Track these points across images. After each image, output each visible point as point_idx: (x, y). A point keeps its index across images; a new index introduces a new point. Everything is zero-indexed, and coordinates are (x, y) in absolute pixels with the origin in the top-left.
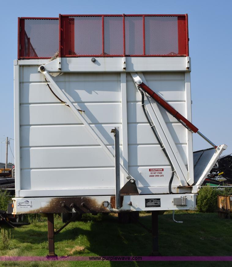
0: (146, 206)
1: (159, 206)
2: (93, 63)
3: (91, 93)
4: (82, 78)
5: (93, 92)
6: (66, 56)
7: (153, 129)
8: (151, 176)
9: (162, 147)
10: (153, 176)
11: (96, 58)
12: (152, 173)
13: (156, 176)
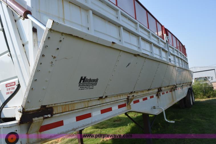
8: (7, 93)
10: (9, 93)
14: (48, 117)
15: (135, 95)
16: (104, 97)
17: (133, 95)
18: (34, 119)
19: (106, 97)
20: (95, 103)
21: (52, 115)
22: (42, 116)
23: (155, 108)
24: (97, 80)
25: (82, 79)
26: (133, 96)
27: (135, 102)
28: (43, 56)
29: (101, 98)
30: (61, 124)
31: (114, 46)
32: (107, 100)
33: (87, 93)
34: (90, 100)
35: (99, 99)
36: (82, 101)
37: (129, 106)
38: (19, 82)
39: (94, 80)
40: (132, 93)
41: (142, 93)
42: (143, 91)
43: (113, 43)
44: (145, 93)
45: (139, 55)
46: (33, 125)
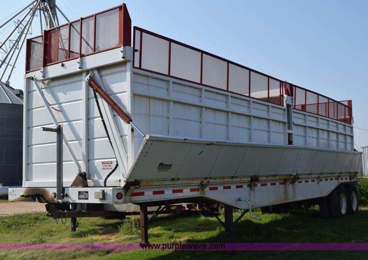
0: (79, 199)
1: (87, 199)
2: (62, 67)
3: (65, 94)
4: (62, 82)
5: (67, 93)
6: (48, 65)
7: (103, 121)
8: (103, 169)
9: (109, 139)
10: (105, 169)
11: (64, 63)
12: (104, 166)
13: (107, 169)
14: (137, 188)
15: (211, 181)
16: (176, 179)
17: (208, 180)
18: (131, 187)
19: (178, 179)
20: (167, 183)
21: (140, 186)
22: (135, 186)
23: (240, 201)
24: (171, 165)
25: (160, 164)
26: (209, 182)
27: (211, 189)
28: (142, 152)
29: (173, 179)
30: (142, 194)
31: (186, 141)
32: (179, 182)
33: (164, 174)
34: (164, 180)
35: (171, 180)
36: (159, 180)
37: (203, 192)
38: (117, 162)
39: (169, 165)
40: (206, 178)
41: (222, 180)
42: (223, 178)
43: (185, 139)
44: (226, 180)
45: (212, 144)
46: (129, 190)
